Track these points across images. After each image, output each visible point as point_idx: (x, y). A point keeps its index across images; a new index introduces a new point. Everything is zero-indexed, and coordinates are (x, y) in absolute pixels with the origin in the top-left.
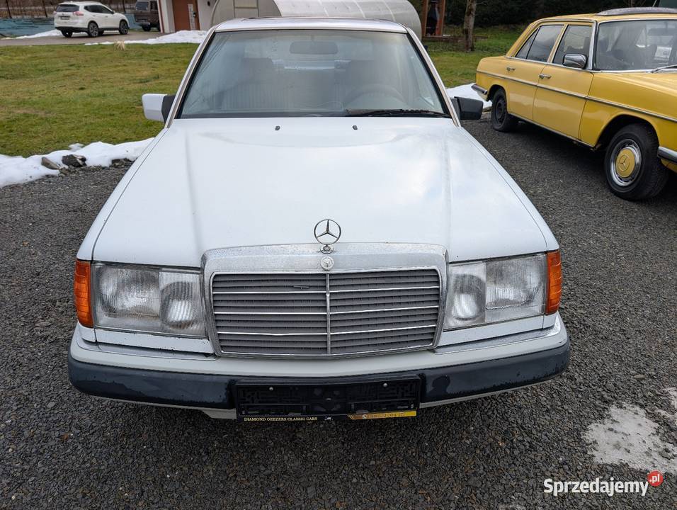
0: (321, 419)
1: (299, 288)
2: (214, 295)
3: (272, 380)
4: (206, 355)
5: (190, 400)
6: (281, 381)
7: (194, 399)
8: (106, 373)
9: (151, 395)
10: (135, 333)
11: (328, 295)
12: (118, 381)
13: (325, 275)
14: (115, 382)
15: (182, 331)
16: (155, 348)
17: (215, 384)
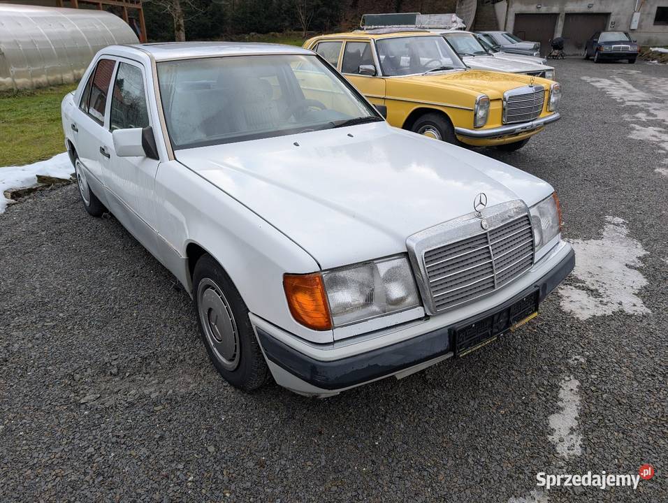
0: (498, 337)
1: (474, 248)
2: (428, 268)
3: (473, 319)
4: (420, 319)
5: (425, 356)
6: (476, 318)
7: (428, 354)
8: (361, 360)
9: (399, 364)
10: (366, 320)
11: (490, 247)
12: (372, 363)
13: (486, 234)
14: (371, 364)
15: (403, 306)
16: (392, 325)
17: (441, 336)
